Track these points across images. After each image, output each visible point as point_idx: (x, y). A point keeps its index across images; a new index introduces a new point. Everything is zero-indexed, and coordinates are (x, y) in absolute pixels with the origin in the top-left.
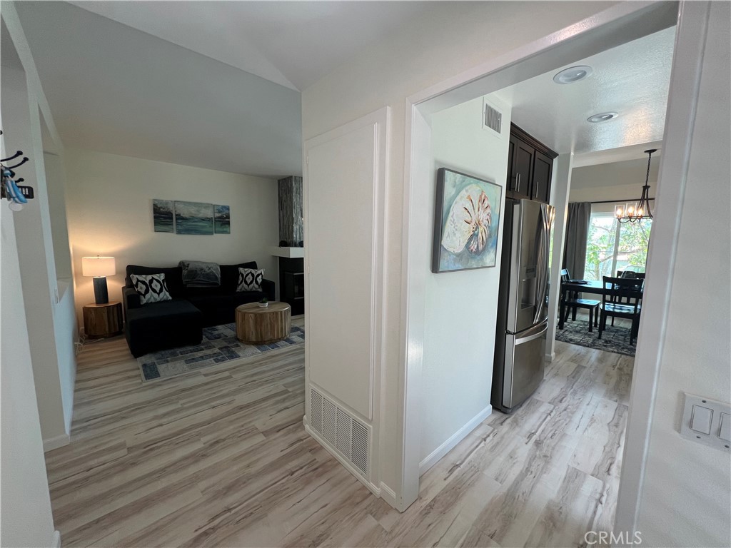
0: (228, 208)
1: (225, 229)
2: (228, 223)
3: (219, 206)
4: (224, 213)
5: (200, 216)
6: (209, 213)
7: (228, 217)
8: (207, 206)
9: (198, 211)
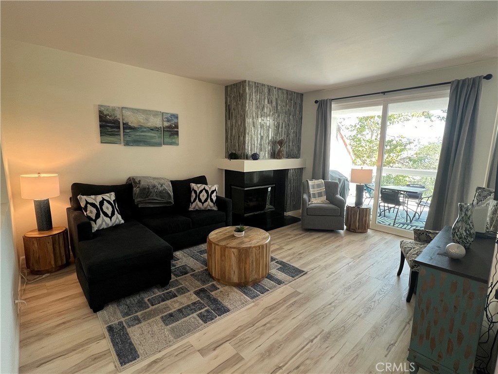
0: (176, 117)
1: (173, 140)
2: (177, 133)
3: (168, 113)
4: (173, 122)
5: (150, 124)
6: (157, 122)
7: (177, 127)
8: (156, 114)
9: (147, 120)
